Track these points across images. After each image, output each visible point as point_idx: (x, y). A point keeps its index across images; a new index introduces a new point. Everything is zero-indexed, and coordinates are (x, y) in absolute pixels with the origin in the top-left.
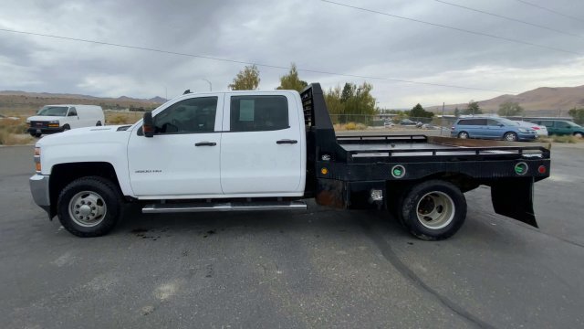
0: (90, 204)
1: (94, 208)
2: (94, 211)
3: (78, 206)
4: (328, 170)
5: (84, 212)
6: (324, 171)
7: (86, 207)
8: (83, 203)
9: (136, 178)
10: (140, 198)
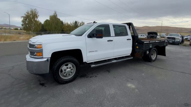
0: (70, 68)
1: (72, 70)
2: (72, 71)
3: (65, 70)
4: (139, 47)
5: (69, 72)
6: (137, 47)
7: (69, 69)
8: (67, 68)
9: (89, 54)
10: (88, 62)
